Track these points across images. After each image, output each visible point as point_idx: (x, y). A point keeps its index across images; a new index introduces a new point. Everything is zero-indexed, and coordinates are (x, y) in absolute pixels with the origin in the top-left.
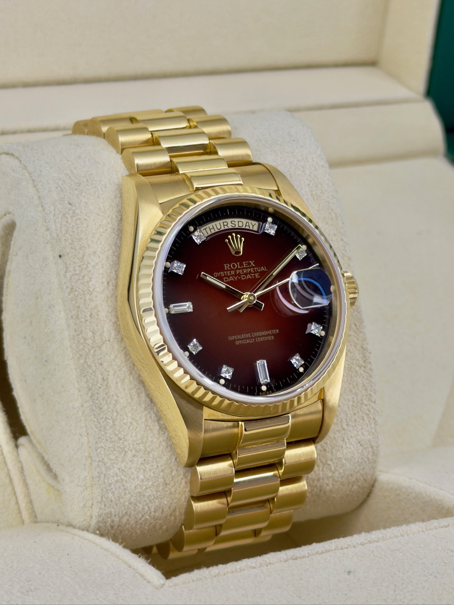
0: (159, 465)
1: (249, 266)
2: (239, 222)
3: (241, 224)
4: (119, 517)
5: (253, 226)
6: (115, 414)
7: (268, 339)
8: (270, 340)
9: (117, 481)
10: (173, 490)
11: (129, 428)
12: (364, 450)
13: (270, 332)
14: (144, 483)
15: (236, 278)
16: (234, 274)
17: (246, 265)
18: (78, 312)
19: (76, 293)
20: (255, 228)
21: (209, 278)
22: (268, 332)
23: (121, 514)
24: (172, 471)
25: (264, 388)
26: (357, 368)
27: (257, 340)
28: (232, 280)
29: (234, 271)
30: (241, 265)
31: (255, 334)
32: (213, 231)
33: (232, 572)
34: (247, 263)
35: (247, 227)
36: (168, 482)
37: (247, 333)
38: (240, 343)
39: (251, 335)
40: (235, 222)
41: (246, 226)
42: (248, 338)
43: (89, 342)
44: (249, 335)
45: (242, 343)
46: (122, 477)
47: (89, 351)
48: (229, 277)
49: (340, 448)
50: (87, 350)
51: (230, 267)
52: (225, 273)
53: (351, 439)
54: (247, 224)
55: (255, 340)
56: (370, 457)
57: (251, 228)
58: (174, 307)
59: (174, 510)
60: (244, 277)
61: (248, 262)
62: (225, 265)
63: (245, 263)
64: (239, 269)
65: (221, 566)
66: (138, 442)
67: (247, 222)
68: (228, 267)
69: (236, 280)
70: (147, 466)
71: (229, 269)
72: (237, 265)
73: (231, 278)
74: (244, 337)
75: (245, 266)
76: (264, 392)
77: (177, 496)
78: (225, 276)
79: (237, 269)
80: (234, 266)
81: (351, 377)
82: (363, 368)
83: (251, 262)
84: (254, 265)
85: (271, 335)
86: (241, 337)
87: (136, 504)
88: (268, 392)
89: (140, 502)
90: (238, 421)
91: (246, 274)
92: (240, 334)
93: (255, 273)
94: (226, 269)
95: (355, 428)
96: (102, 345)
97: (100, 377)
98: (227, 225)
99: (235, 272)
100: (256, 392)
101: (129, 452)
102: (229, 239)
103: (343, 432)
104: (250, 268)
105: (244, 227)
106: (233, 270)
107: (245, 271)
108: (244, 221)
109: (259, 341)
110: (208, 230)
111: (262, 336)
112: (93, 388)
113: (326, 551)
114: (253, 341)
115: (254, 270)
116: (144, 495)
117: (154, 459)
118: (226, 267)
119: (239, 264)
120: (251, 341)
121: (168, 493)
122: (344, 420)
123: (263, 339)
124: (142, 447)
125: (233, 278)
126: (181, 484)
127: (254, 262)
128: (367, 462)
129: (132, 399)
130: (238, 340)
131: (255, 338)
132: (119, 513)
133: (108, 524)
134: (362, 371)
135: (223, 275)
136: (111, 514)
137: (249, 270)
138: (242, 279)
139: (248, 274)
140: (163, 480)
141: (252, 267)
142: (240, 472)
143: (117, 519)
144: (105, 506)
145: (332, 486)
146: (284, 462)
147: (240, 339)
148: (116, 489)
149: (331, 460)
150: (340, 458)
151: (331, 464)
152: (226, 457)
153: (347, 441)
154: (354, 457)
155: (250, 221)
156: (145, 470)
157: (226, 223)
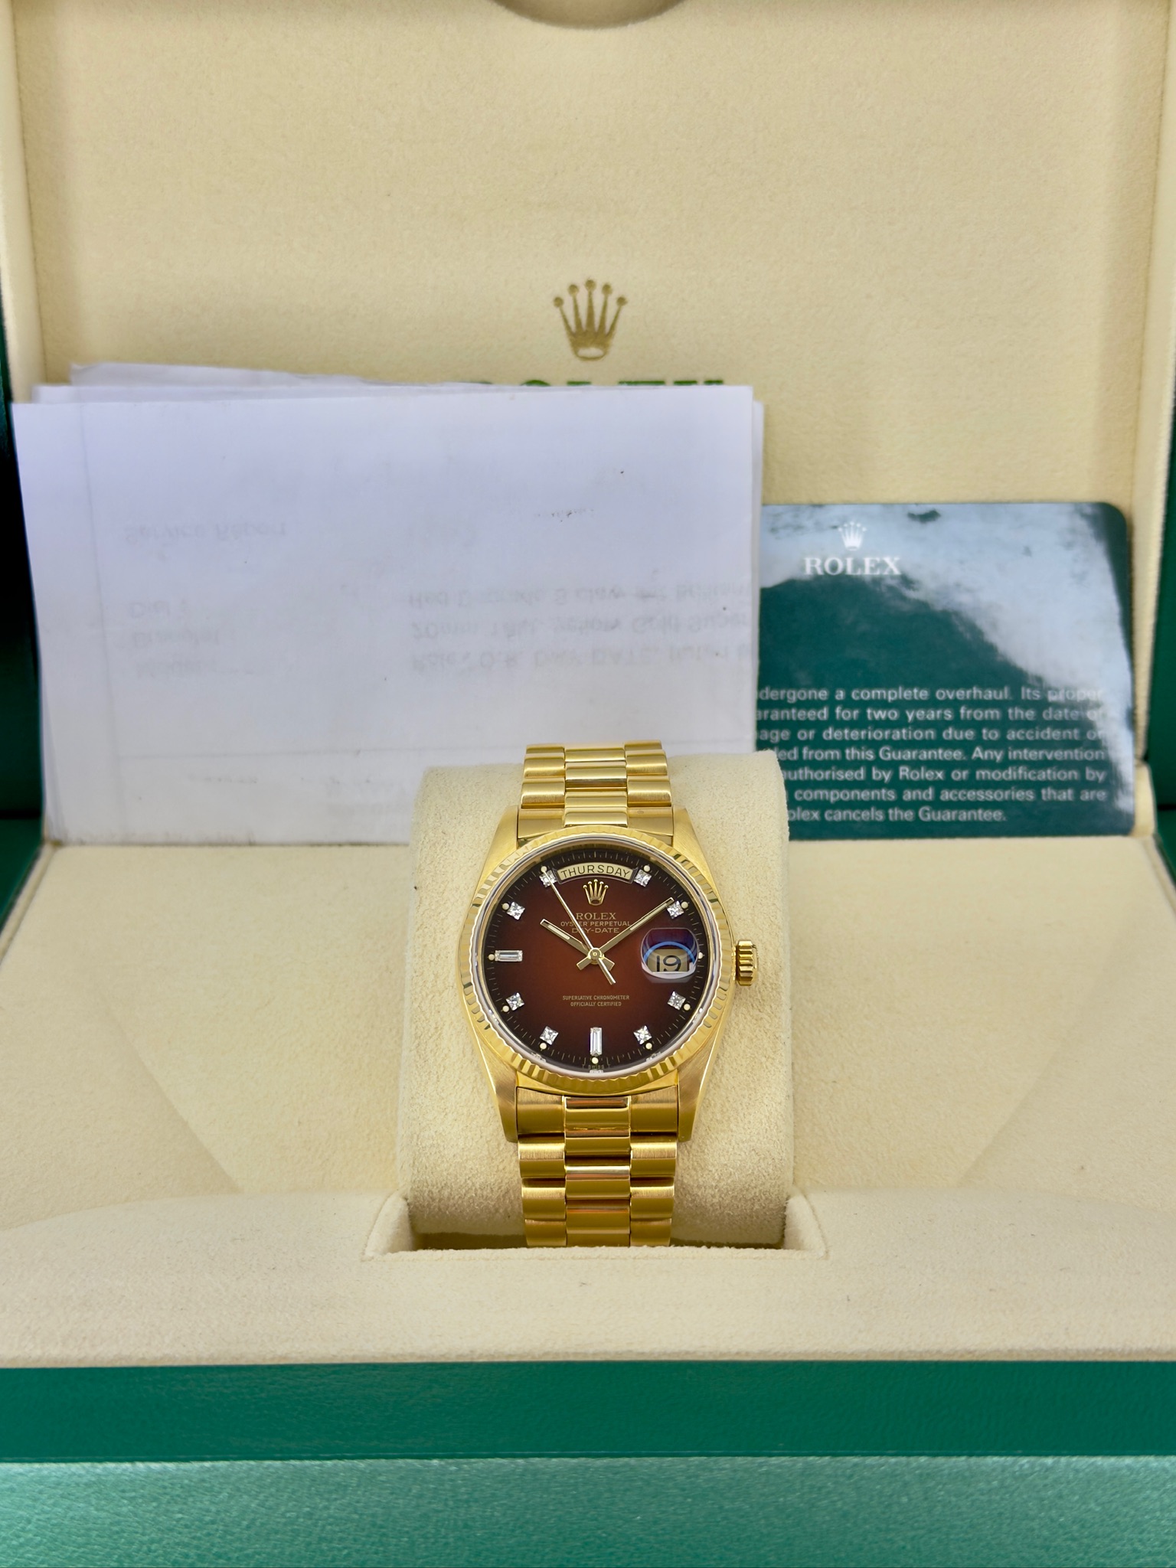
0: (484, 1134)
1: (608, 919)
3: (610, 870)
4: (437, 1187)
5: (626, 874)
6: (442, 1069)
7: (613, 1005)
8: (615, 1006)
9: (432, 1146)
10: (501, 1167)
11: (454, 1087)
12: (761, 1161)
13: (617, 998)
14: (465, 1153)
16: (587, 926)
17: (604, 917)
18: (423, 950)
19: (426, 930)
20: (628, 877)
21: (552, 927)
22: (615, 996)
23: (439, 1185)
24: (499, 1145)
25: (595, 1061)
26: (764, 1059)
27: (600, 1004)
29: (587, 922)
30: (598, 916)
31: (598, 997)
32: (573, 875)
33: (459, 1260)
34: (606, 914)
35: (618, 875)
36: (494, 1157)
37: (588, 994)
38: (576, 1005)
39: (592, 998)
41: (617, 872)
42: (588, 1001)
43: (429, 985)
44: (590, 998)
45: (578, 1005)
46: (439, 1141)
47: (427, 995)
49: (725, 1153)
50: (424, 994)
51: (583, 917)
53: (740, 1144)
54: (619, 871)
55: (596, 1004)
56: (771, 1171)
57: (623, 876)
58: (501, 954)
59: (507, 1192)
60: (598, 930)
61: (608, 914)
62: (578, 914)
63: (604, 915)
64: (595, 921)
65: (451, 1251)
66: (462, 1105)
70: (469, 1134)
71: (581, 918)
72: (593, 915)
74: (583, 998)
75: (602, 918)
76: (593, 1065)
77: (507, 1175)
78: (574, 927)
79: (592, 920)
80: (588, 916)
81: (753, 1069)
82: (770, 1060)
83: (611, 914)
84: (615, 918)
85: (618, 1001)
86: (580, 998)
87: (456, 1176)
88: (599, 1066)
89: (461, 1175)
90: (561, 1095)
91: (602, 928)
92: (579, 994)
93: (614, 927)
95: (749, 1131)
96: (443, 991)
97: (434, 1026)
99: (589, 924)
100: (583, 1064)
101: (450, 1114)
102: (588, 886)
104: (608, 921)
105: (613, 874)
106: (586, 920)
107: (601, 924)
108: (616, 867)
109: (602, 1005)
110: (567, 873)
111: (606, 1001)
112: (422, 1037)
113: (586, 1258)
114: (593, 1004)
115: (614, 924)
116: (465, 1167)
117: (477, 1126)
119: (596, 915)
120: (591, 1005)
121: (495, 1169)
122: (732, 1119)
123: (607, 1003)
124: (465, 1111)
126: (511, 1162)
127: (617, 915)
128: (767, 1177)
129: (464, 1056)
130: (574, 1001)
131: (597, 1001)
132: (437, 1183)
133: (426, 1194)
134: (768, 1064)
135: (572, 925)
136: (427, 1182)
137: (606, 923)
138: (596, 932)
140: (487, 1153)
141: (612, 920)
142: (571, 1159)
143: (435, 1191)
144: (418, 1172)
145: (721, 1199)
146: (632, 1157)
147: (577, 1001)
148: (431, 1154)
149: (713, 1165)
150: (726, 1165)
151: (714, 1171)
152: (557, 1137)
153: (736, 1146)
154: (747, 1167)
155: (622, 868)
156: (466, 1138)
157: (591, 868)
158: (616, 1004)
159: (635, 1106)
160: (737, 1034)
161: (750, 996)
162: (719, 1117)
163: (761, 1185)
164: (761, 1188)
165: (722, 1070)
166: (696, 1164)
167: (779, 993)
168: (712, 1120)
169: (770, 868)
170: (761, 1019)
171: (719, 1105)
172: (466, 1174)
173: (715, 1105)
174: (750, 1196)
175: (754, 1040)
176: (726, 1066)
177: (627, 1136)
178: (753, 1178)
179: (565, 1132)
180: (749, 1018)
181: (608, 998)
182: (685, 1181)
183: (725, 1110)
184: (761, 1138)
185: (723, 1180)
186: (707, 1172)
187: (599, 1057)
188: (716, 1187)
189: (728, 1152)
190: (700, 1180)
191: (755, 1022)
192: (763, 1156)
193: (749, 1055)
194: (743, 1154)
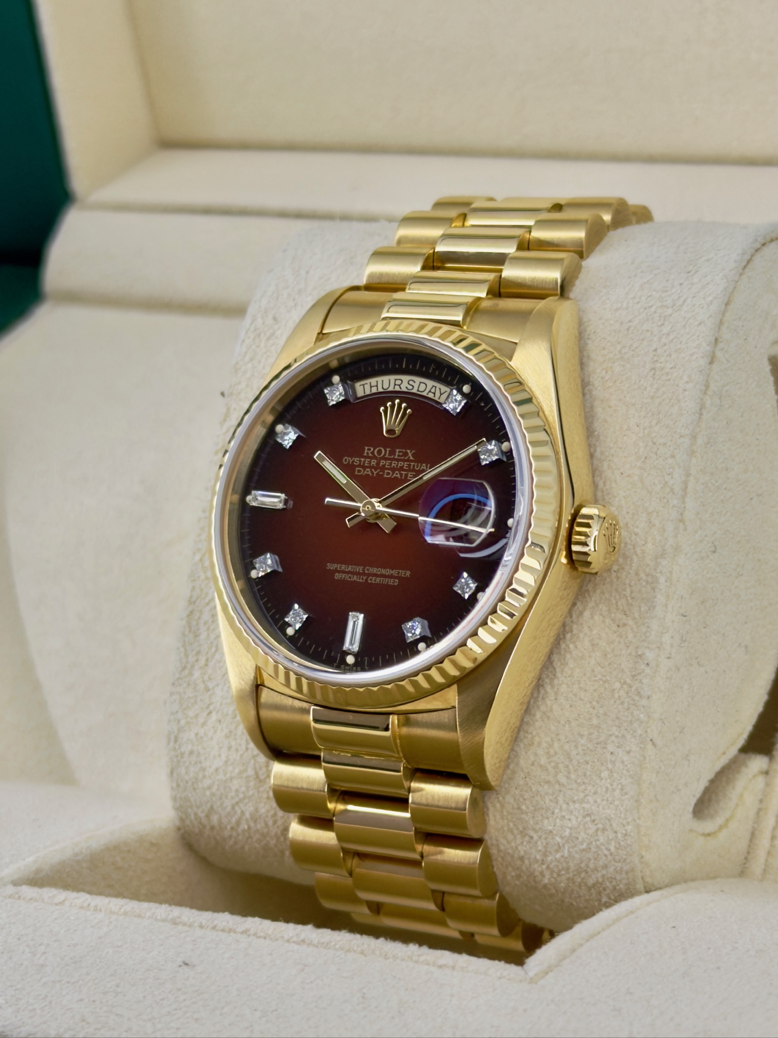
1: (403, 458)
2: (421, 384)
3: (422, 388)
4: (203, 811)
5: (441, 394)
7: (387, 583)
8: (390, 585)
12: (599, 833)
13: (394, 572)
15: (375, 473)
16: (375, 465)
17: (399, 456)
20: (440, 399)
21: (329, 466)
22: (392, 571)
25: (350, 660)
26: (617, 685)
27: (371, 580)
28: (369, 475)
29: (377, 460)
30: (392, 452)
31: (370, 570)
32: (374, 390)
34: (402, 452)
35: (430, 395)
37: (358, 565)
38: (341, 578)
39: (364, 570)
40: (415, 382)
41: (430, 391)
42: (358, 574)
44: (361, 569)
45: (344, 578)
48: (364, 467)
49: (549, 814)
51: (373, 453)
52: (360, 461)
53: (571, 804)
54: (433, 390)
55: (366, 580)
56: (612, 848)
57: (436, 398)
58: (257, 495)
60: (388, 474)
61: (404, 451)
62: (366, 448)
63: (399, 452)
64: (387, 459)
67: (433, 386)
68: (369, 452)
69: (375, 475)
71: (370, 455)
72: (386, 451)
73: (368, 471)
74: (352, 569)
75: (396, 457)
76: (348, 665)
78: (359, 466)
79: (384, 458)
80: (379, 452)
83: (409, 451)
84: (411, 458)
85: (395, 577)
86: (348, 569)
88: (355, 668)
91: (393, 470)
92: (348, 563)
93: (409, 470)
94: (365, 454)
98: (399, 385)
100: (336, 663)
102: (386, 408)
103: (557, 786)
104: (404, 461)
105: (424, 394)
106: (375, 457)
107: (394, 464)
108: (430, 383)
109: (373, 582)
110: (367, 387)
111: (380, 576)
114: (362, 579)
115: (409, 465)
118: (366, 451)
119: (390, 451)
120: (359, 579)
122: (561, 766)
123: (381, 580)
125: (371, 471)
127: (414, 453)
130: (339, 572)
131: (369, 575)
132: (202, 805)
134: (622, 693)
135: (357, 463)
136: (190, 802)
137: (400, 464)
138: (385, 476)
139: (397, 469)
141: (408, 460)
143: (202, 815)
145: (553, 880)
146: (410, 801)
147: (344, 572)
148: (190, 763)
149: (534, 830)
150: (551, 832)
151: (535, 837)
152: (312, 760)
153: (564, 806)
154: (580, 838)
155: (438, 385)
156: (230, 748)
157: (398, 382)
158: (391, 582)
159: (405, 730)
160: (587, 643)
161: (617, 590)
162: (543, 761)
163: (603, 868)
164: (604, 872)
165: (556, 694)
166: (511, 825)
167: (653, 589)
168: (533, 764)
169: (679, 401)
170: (625, 625)
171: (544, 745)
172: (232, 798)
173: (539, 744)
174: (591, 882)
175: (609, 656)
176: (564, 688)
177: (399, 771)
178: (590, 855)
179: (322, 755)
180: (608, 621)
181: (384, 571)
182: (502, 848)
183: (552, 752)
184: (599, 800)
185: (550, 853)
186: (527, 838)
187: (356, 655)
188: (543, 862)
189: (553, 813)
190: (520, 848)
191: (615, 628)
192: (600, 826)
193: (599, 676)
194: (573, 818)
